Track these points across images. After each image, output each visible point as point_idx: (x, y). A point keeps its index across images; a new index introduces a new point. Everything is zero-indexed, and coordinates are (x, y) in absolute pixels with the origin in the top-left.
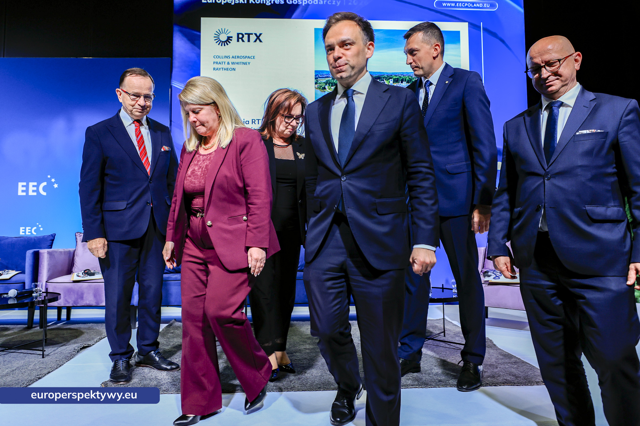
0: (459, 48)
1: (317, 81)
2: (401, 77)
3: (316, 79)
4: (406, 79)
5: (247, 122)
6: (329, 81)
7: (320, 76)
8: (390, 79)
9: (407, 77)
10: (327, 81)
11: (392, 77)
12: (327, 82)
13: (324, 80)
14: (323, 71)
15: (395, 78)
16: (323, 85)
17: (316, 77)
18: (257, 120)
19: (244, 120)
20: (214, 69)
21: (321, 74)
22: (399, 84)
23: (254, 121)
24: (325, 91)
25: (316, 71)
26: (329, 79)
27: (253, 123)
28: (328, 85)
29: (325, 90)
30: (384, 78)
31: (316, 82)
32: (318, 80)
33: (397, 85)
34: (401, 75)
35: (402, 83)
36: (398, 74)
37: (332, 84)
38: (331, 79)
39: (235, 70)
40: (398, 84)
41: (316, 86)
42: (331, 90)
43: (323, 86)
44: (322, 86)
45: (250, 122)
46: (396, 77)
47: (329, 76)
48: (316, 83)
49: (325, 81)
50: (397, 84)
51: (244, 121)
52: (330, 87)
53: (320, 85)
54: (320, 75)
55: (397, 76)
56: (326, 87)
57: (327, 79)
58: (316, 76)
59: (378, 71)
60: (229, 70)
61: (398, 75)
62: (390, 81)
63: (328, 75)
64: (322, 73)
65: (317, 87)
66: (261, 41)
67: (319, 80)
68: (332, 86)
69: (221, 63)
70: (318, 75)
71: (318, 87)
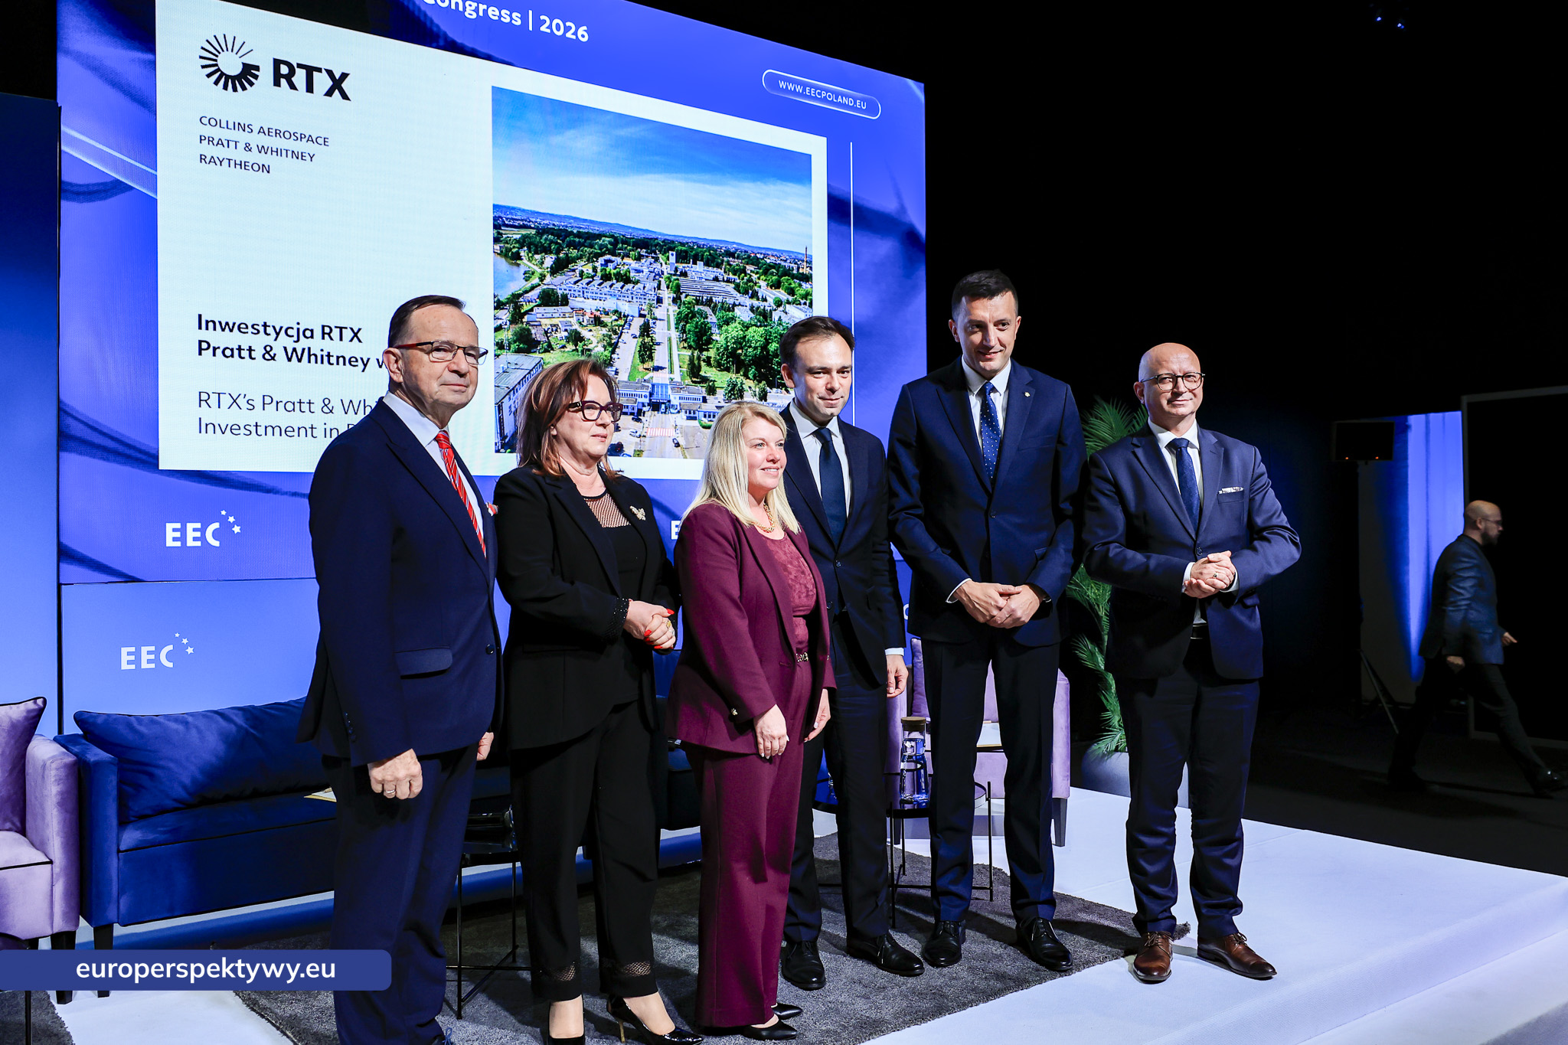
0: (810, 195)
1: (499, 233)
2: (693, 248)
3: (495, 227)
4: (703, 255)
5: (308, 334)
6: (530, 238)
7: (506, 222)
8: (670, 252)
9: (705, 251)
10: (524, 237)
11: (675, 248)
12: (524, 241)
13: (516, 234)
14: (514, 208)
15: (681, 250)
16: (514, 247)
17: (496, 223)
18: (336, 327)
19: (298, 326)
20: (202, 158)
21: (510, 216)
22: (690, 265)
23: (327, 330)
24: (518, 265)
25: (495, 207)
26: (529, 233)
27: (326, 336)
28: (526, 248)
29: (518, 262)
30: (656, 246)
31: (496, 235)
32: (501, 231)
33: (684, 267)
34: (694, 243)
35: (696, 264)
36: (686, 239)
37: (536, 246)
38: (533, 232)
39: (268, 172)
40: (686, 265)
41: (497, 247)
42: (533, 262)
43: (514, 250)
44: (511, 249)
45: (318, 333)
46: (684, 248)
47: (529, 224)
48: (496, 240)
49: (518, 236)
50: (684, 265)
51: (298, 329)
52: (530, 255)
53: (506, 245)
54: (507, 219)
55: (684, 246)
56: (522, 254)
57: (524, 232)
58: (495, 219)
59: (644, 228)
60: (250, 168)
61: (687, 243)
62: (670, 256)
63: (526, 221)
64: (511, 214)
65: (499, 252)
66: (345, 96)
67: (503, 232)
68: (536, 253)
69: (225, 143)
70: (502, 218)
71: (502, 252)
